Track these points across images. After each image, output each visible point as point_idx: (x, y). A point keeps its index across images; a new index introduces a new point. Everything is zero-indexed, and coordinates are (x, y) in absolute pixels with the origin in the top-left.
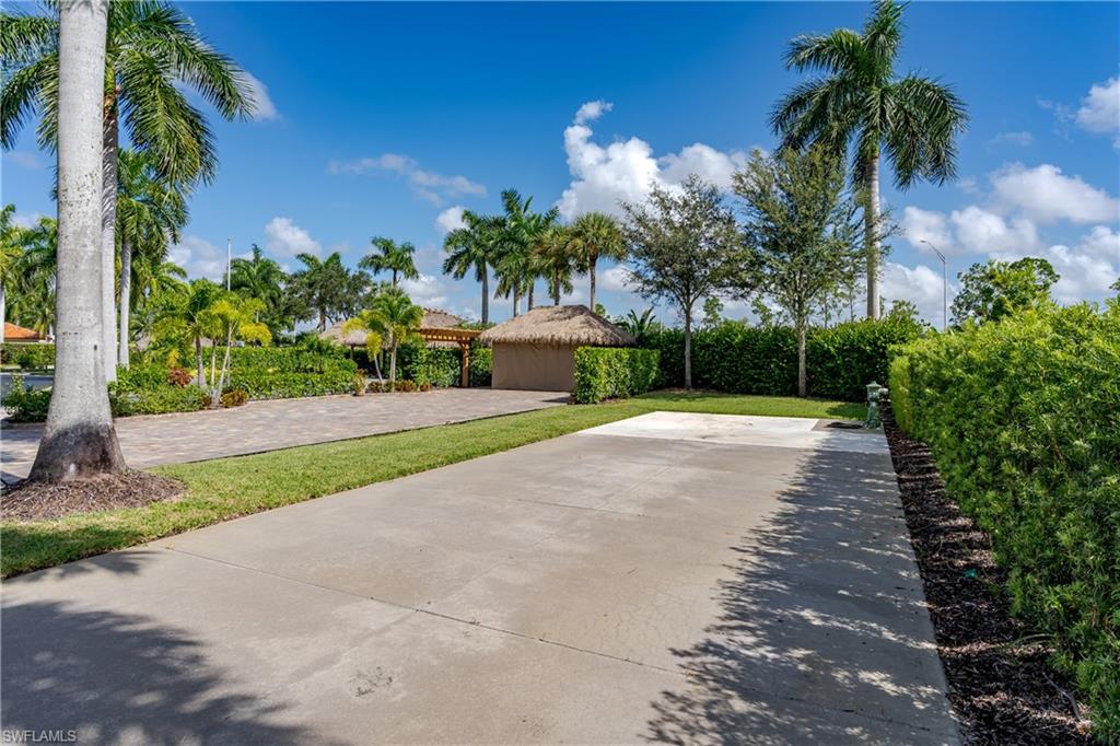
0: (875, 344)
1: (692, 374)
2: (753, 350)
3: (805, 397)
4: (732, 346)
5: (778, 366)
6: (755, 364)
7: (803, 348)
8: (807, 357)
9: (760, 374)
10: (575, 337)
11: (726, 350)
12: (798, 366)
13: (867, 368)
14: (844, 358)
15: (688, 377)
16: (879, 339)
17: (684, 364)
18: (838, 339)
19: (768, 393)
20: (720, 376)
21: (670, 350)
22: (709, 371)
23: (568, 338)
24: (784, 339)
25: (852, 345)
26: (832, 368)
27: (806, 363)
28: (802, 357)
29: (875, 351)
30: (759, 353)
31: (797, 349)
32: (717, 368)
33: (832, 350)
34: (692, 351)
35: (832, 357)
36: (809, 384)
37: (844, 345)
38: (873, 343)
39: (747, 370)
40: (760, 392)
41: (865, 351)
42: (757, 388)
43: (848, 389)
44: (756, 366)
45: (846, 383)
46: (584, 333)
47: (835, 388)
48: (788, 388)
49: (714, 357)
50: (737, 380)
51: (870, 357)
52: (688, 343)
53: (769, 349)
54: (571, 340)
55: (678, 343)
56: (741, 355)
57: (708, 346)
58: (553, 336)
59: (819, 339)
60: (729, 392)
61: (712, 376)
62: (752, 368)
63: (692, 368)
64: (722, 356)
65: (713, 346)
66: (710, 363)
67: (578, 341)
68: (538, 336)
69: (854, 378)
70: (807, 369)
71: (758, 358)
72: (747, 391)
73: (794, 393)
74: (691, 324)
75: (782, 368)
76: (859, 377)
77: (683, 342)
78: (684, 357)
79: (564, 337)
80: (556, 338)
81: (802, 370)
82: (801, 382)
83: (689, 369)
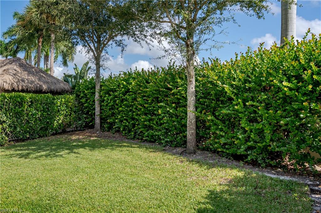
0: (299, 78)
1: (101, 119)
6: (147, 109)
7: (192, 88)
8: (197, 100)
9: (150, 120)
12: (186, 113)
14: (244, 101)
15: (97, 121)
17: (94, 109)
18: (238, 74)
22: (113, 114)
27: (196, 109)
28: (191, 100)
29: (298, 89)
31: (185, 90)
33: (227, 88)
34: (100, 97)
41: (279, 89)
45: (248, 139)
49: (115, 101)
52: (98, 88)
59: (213, 76)
63: (101, 113)
70: (197, 118)
74: (101, 71)
75: (171, 115)
77: (94, 87)
78: (94, 102)
81: (190, 117)
82: (190, 133)
83: (99, 113)
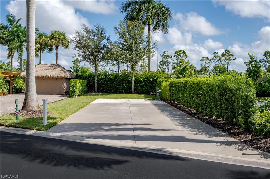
1: (97, 88)
2: (118, 80)
3: (134, 94)
4: (111, 79)
5: (126, 85)
7: (133, 79)
8: (134, 82)
9: (120, 87)
10: (59, 76)
11: (109, 80)
12: (132, 85)
13: (151, 85)
14: (145, 82)
15: (96, 89)
16: (154, 77)
17: (94, 85)
18: (143, 77)
19: (122, 93)
20: (107, 88)
21: (89, 80)
22: (103, 87)
23: (57, 76)
24: (128, 77)
25: (147, 79)
26: (142, 85)
27: (134, 84)
28: (133, 82)
29: (153, 80)
30: (120, 81)
31: (131, 80)
32: (106, 86)
33: (142, 80)
34: (98, 81)
35: (142, 82)
36: (135, 90)
37: (145, 79)
38: (153, 78)
39: (116, 86)
40: (120, 93)
42: (119, 91)
43: (146, 91)
44: (119, 85)
46: (63, 75)
47: (142, 91)
48: (128, 91)
49: (105, 82)
50: (113, 89)
51: (152, 82)
52: (96, 78)
53: (123, 80)
54: (58, 76)
55: (92, 78)
56: (114, 82)
57: (103, 79)
58: (51, 75)
59: (138, 77)
60: (110, 93)
61: (104, 89)
62: (117, 86)
63: (97, 86)
64: (107, 82)
65: (104, 79)
66: (103, 84)
67: (61, 77)
68: (45, 75)
69: (148, 88)
71: (120, 83)
72: (116, 93)
73: (131, 92)
76: (149, 87)
77: (94, 77)
78: (94, 82)
79: (55, 75)
80: (52, 76)
82: (133, 90)
83: (96, 86)
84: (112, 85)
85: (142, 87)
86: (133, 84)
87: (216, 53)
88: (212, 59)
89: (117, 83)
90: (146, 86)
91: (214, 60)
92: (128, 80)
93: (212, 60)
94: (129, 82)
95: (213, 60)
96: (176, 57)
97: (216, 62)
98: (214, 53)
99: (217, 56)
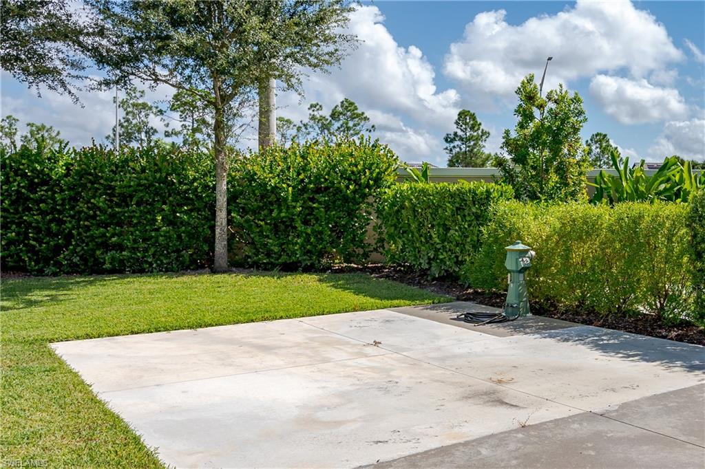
3: (229, 271)
4: (46, 181)
6: (113, 216)
7: (224, 185)
11: (32, 187)
12: (213, 219)
19: (140, 269)
27: (228, 211)
31: (208, 188)
35: (280, 202)
39: (88, 229)
40: (119, 270)
44: (115, 220)
50: (63, 248)
56: (74, 199)
73: (205, 265)
81: (222, 224)
84: (60, 222)
85: (282, 228)
86: (221, 216)
87: (318, 107)
88: (304, 125)
89: (95, 207)
90: (306, 222)
91: (310, 130)
92: (186, 191)
93: (303, 129)
94: (188, 201)
95: (306, 129)
96: (180, 113)
97: (318, 135)
98: (312, 106)
99: (321, 116)
